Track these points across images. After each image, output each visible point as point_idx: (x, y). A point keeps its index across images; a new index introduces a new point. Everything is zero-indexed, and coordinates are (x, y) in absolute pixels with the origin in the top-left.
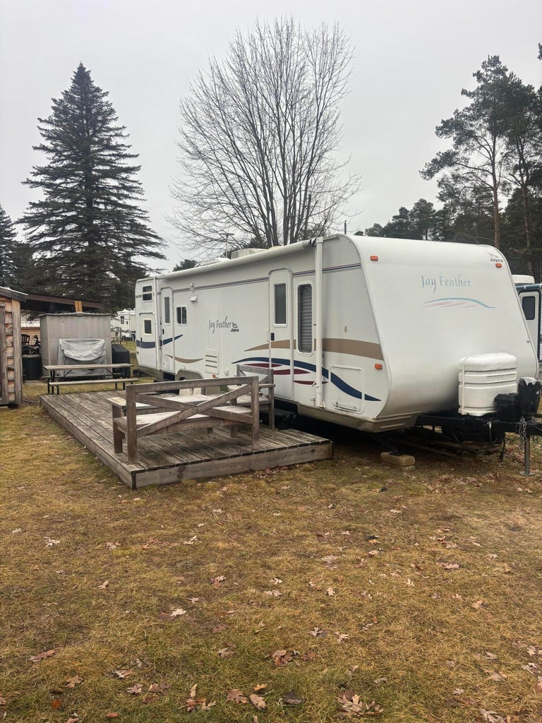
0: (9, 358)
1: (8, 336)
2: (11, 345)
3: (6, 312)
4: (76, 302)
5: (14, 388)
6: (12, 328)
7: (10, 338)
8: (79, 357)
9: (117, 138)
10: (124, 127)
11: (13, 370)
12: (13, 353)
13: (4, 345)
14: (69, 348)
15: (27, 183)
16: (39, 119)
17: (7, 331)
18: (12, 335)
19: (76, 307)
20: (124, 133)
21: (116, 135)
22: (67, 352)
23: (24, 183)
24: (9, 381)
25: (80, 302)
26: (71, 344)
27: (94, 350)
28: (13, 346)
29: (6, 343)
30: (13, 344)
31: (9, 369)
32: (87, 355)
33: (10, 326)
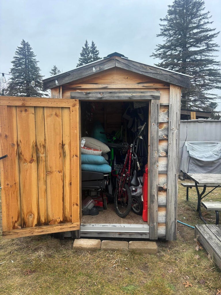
0: (161, 173)
1: (161, 140)
2: (164, 154)
3: (161, 106)
4: (192, 113)
5: (166, 216)
6: (167, 129)
7: (164, 144)
8: (202, 158)
9: (203, 20)
10: (209, 12)
11: (165, 190)
12: (167, 166)
13: (156, 155)
14: (193, 150)
15: (153, 56)
16: (160, 19)
17: (160, 133)
18: (167, 140)
19: (192, 116)
20: (208, 16)
21: (203, 18)
22: (191, 153)
23: (151, 56)
24: (160, 206)
25: (195, 113)
26: (194, 146)
27: (214, 151)
28: (167, 156)
29: (158, 151)
30: (167, 153)
31: (161, 189)
32: (208, 156)
33: (165, 126)
